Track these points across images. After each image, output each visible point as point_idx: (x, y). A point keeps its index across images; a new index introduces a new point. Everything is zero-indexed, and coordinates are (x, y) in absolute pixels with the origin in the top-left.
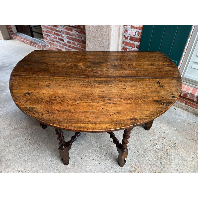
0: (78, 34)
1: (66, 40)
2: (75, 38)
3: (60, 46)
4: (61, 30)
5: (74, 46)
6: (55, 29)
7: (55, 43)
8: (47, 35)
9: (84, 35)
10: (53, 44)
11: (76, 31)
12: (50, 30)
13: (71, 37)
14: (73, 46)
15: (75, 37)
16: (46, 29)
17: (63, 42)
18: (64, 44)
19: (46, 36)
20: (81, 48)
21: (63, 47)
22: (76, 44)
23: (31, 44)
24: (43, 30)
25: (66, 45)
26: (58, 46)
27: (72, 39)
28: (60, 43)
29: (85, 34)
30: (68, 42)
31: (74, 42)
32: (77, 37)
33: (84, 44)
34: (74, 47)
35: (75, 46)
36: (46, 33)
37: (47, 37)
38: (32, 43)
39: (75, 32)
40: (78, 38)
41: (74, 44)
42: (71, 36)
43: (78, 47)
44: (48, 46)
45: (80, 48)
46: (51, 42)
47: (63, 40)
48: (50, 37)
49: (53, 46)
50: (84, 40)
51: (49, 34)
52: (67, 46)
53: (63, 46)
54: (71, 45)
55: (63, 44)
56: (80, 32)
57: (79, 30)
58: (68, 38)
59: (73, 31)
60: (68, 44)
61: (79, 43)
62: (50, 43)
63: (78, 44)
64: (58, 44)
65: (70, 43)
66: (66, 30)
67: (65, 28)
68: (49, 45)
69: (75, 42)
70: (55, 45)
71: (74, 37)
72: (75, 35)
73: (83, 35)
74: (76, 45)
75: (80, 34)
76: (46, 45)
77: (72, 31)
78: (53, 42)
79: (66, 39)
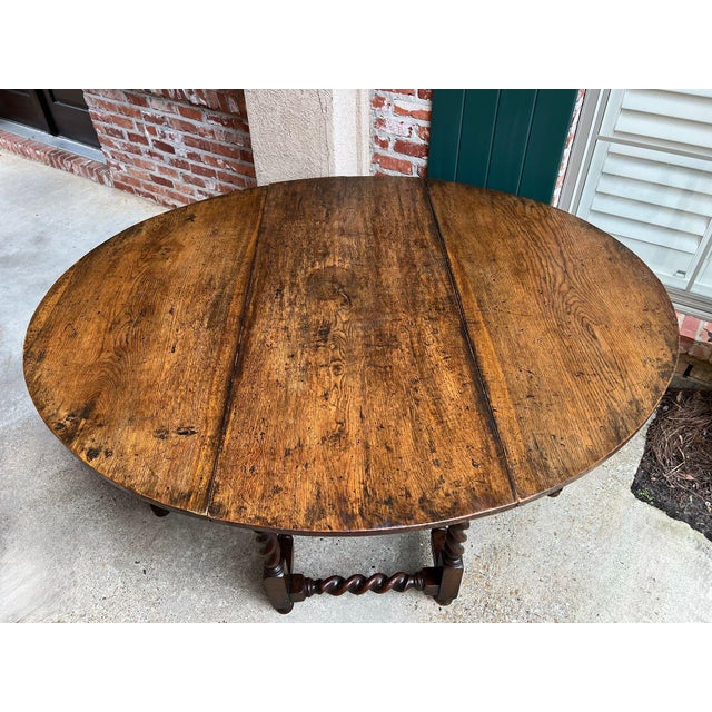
0: (224, 129)
1: (182, 151)
2: (214, 141)
3: (161, 169)
4: (162, 114)
5: (213, 168)
6: (139, 112)
7: (144, 158)
8: (112, 129)
9: (246, 135)
10: (137, 162)
11: (216, 120)
12: (120, 115)
13: (198, 140)
14: (209, 167)
15: (214, 138)
16: (103, 110)
17: (174, 156)
18: (176, 163)
19: (108, 133)
20: (239, 176)
21: (173, 173)
22: (220, 162)
23: (52, 162)
24: (96, 115)
25: (184, 165)
26: (157, 169)
27: (204, 146)
28: (161, 157)
29: (247, 129)
30: (191, 156)
31: (210, 154)
32: (220, 141)
33: (245, 163)
34: (214, 171)
35: (217, 169)
36: (106, 124)
37: (112, 139)
38: (56, 157)
39: (213, 122)
40: (223, 144)
41: (213, 161)
42: (198, 137)
43: (228, 172)
44: (119, 168)
45: (234, 174)
46: (129, 154)
47: (170, 149)
48: (123, 138)
49: (139, 170)
50: (247, 150)
51: (120, 129)
52: (188, 169)
53: (174, 168)
54: (201, 165)
55: (172, 161)
56: (230, 124)
57: (224, 117)
58: (189, 142)
59: (204, 118)
60: (191, 162)
61: (228, 159)
62: (124, 159)
63: (226, 162)
64: (156, 161)
65: (199, 159)
66: (180, 117)
67: (174, 108)
68: (122, 166)
69: (216, 156)
70: (146, 166)
71: (209, 138)
72: (212, 132)
73: (240, 133)
74: (218, 166)
75: (231, 130)
76: (109, 163)
77: (200, 120)
78: (137, 156)
79: (183, 145)
